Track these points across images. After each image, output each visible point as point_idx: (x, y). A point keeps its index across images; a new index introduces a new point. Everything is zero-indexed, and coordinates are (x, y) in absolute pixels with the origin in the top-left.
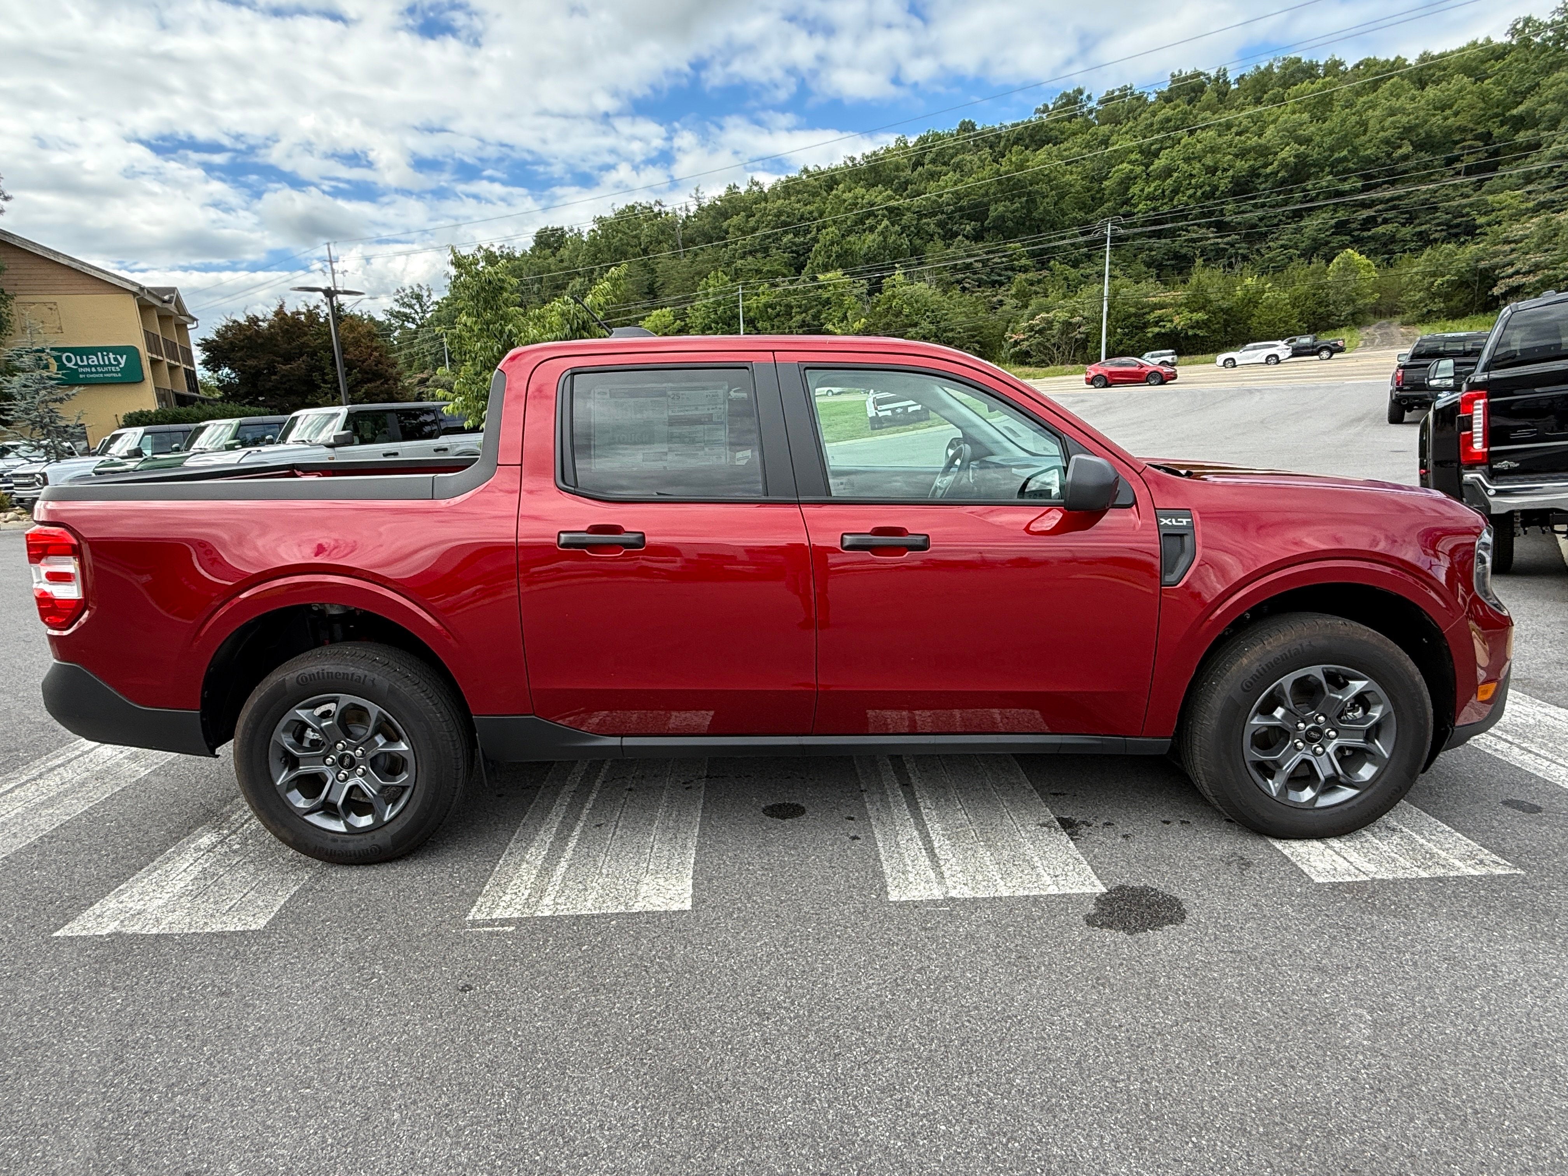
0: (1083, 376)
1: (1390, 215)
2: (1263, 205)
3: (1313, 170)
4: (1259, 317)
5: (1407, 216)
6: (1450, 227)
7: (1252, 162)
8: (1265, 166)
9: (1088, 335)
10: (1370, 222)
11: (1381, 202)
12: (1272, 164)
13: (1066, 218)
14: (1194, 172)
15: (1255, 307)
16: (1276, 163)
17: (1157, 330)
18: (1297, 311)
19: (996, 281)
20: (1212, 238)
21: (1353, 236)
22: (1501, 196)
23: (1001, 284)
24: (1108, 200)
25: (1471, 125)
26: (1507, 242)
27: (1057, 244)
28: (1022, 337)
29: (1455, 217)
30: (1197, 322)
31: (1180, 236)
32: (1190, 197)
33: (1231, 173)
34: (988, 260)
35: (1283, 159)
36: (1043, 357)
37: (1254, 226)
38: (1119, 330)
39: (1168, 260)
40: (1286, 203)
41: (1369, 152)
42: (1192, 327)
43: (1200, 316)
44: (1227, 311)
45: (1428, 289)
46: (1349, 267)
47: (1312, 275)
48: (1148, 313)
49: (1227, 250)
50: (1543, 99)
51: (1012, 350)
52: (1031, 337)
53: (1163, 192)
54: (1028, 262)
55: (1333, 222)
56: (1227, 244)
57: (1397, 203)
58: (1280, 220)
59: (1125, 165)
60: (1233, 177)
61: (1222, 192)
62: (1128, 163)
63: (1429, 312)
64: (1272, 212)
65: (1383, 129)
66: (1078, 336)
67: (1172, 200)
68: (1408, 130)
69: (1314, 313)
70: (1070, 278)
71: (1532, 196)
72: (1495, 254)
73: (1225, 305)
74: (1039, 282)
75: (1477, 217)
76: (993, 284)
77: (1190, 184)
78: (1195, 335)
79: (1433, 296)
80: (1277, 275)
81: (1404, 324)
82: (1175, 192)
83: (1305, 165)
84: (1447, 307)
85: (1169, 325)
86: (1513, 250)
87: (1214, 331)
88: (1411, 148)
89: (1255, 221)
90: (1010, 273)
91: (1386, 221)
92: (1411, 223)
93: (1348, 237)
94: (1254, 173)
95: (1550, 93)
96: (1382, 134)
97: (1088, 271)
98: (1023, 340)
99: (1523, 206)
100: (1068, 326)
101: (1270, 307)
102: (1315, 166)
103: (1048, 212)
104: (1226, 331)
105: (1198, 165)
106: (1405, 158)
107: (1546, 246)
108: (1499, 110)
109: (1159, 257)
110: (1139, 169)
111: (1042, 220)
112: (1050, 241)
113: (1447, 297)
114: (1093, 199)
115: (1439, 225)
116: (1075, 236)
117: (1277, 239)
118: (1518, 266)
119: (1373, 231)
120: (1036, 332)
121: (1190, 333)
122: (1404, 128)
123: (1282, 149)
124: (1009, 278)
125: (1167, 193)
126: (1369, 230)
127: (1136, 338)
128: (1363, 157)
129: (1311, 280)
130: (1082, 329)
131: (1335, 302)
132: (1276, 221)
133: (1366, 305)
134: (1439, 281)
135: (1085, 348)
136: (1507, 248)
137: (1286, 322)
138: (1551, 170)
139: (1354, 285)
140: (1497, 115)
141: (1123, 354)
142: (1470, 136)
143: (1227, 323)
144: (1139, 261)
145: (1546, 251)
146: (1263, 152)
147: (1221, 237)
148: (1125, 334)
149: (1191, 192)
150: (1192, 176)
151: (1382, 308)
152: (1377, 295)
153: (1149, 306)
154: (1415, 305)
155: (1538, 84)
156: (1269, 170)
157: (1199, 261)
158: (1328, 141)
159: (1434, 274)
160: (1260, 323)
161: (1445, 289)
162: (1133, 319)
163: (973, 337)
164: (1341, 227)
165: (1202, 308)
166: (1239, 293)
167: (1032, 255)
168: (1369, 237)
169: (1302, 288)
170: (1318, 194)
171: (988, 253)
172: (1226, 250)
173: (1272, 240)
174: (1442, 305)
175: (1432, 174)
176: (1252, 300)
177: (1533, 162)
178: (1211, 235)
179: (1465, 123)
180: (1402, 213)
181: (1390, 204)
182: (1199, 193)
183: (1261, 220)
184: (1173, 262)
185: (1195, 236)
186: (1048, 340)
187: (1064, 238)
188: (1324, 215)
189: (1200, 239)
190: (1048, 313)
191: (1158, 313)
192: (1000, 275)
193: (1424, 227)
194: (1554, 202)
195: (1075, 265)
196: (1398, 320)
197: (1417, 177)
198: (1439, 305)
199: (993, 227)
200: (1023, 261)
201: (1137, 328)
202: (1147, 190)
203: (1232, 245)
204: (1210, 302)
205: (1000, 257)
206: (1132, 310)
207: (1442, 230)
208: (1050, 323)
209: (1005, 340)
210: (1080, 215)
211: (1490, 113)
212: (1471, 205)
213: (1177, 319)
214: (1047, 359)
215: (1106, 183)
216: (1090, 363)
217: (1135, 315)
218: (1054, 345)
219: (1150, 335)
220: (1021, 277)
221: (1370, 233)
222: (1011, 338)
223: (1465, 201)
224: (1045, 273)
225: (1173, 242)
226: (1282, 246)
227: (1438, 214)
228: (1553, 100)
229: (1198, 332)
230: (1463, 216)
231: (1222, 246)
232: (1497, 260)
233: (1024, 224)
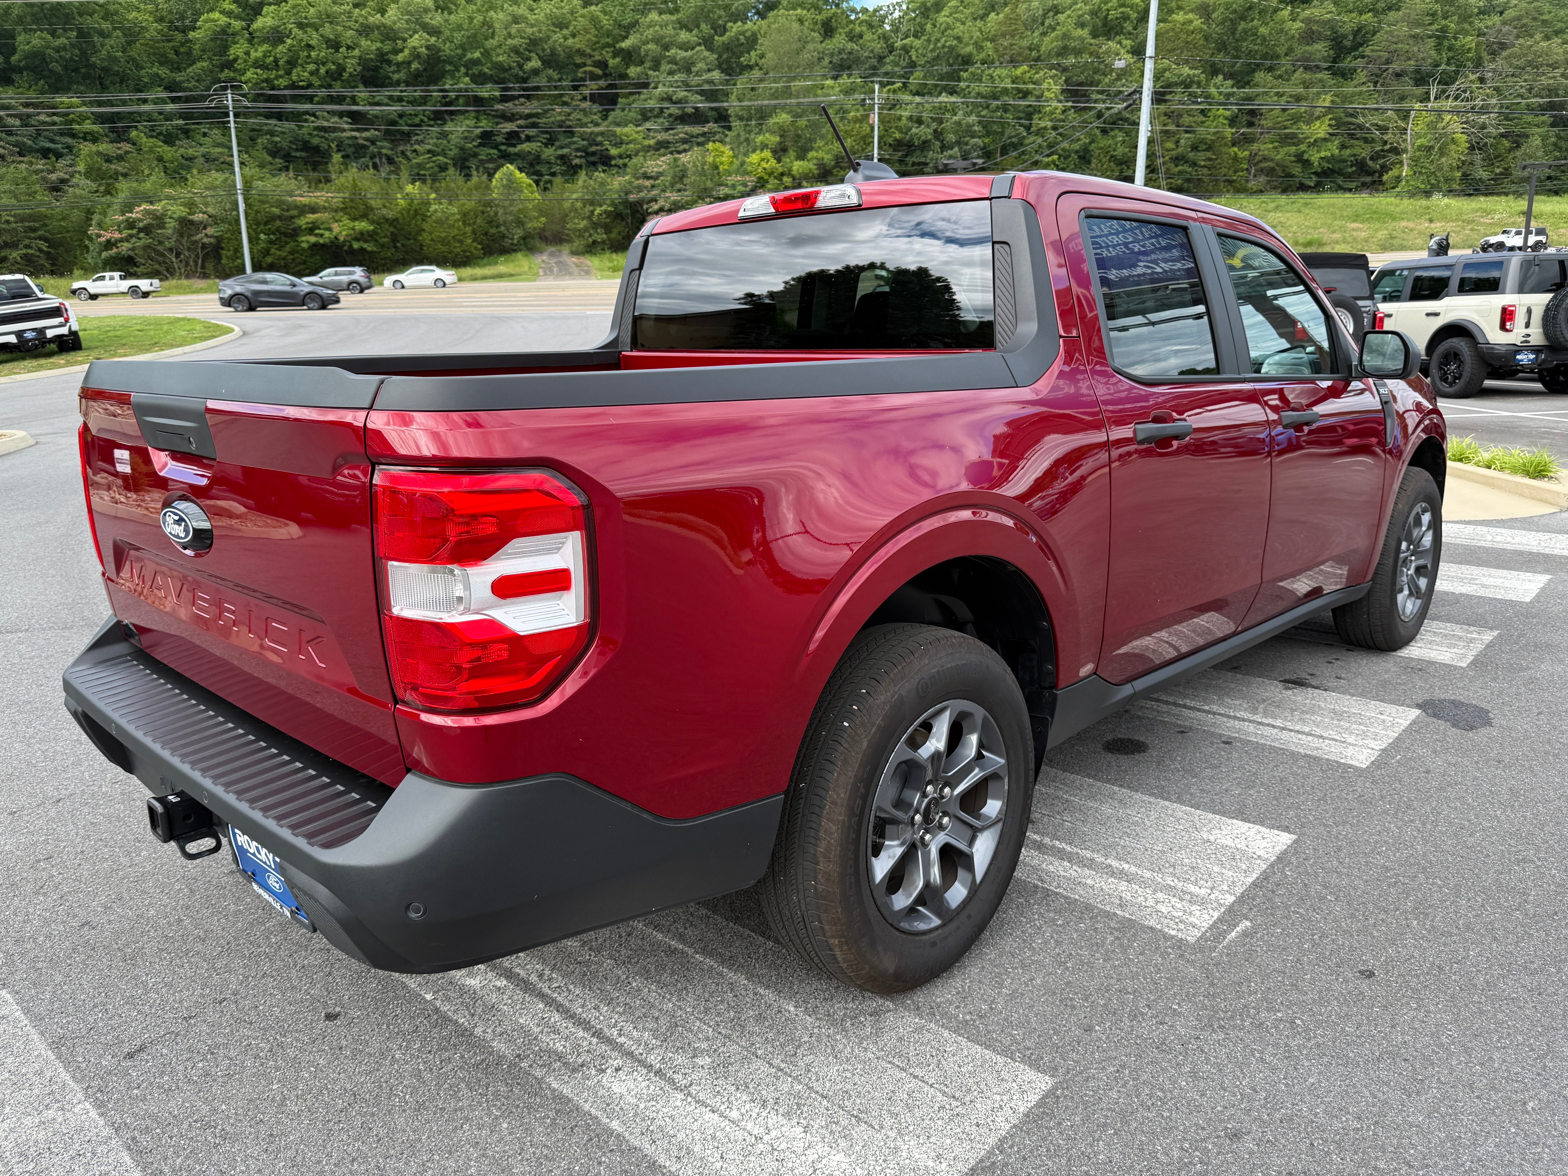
0: (216, 296)
1: (532, 132)
2: (400, 100)
3: (448, 68)
4: (431, 233)
5: (548, 136)
6: (587, 154)
7: (379, 45)
8: (397, 52)
9: (219, 239)
10: (513, 137)
11: (521, 118)
12: (402, 51)
13: (143, 72)
14: (312, 43)
15: (423, 220)
16: (407, 52)
17: (313, 239)
18: (468, 229)
19: (49, 150)
20: (347, 131)
21: (500, 150)
22: (626, 130)
23: (59, 156)
24: (200, 59)
25: (588, 51)
26: (646, 177)
27: (134, 108)
28: (117, 235)
29: (591, 145)
30: (362, 233)
31: (306, 121)
32: (312, 73)
33: (356, 52)
34: (29, 116)
35: (414, 48)
36: (157, 266)
37: (394, 123)
38: (262, 236)
39: (297, 150)
40: (424, 101)
41: (501, 58)
42: (357, 239)
43: (363, 225)
44: (393, 222)
45: (589, 218)
46: (511, 185)
47: (476, 189)
48: (298, 217)
49: (368, 147)
50: (644, 38)
51: (104, 254)
52: (131, 236)
53: (276, 61)
54: (96, 128)
55: (479, 131)
56: (366, 139)
57: (535, 120)
58: (422, 121)
59: (216, 15)
60: (360, 58)
61: (351, 75)
62: (221, 12)
63: (594, 242)
64: (409, 109)
65: (510, 35)
66: (206, 240)
67: (288, 73)
68: (534, 43)
69: (486, 234)
70: (166, 158)
71: (651, 134)
72: (640, 189)
73: (390, 215)
74: (120, 158)
75: (609, 147)
76: (45, 153)
77: (309, 56)
78: (362, 249)
79: (595, 225)
80: (438, 184)
81: (574, 253)
82: (292, 63)
83: (438, 60)
84: (609, 239)
85: (327, 234)
86: (653, 186)
87: (383, 246)
88: (540, 63)
89: (394, 116)
90: (69, 140)
91: (528, 139)
92: (552, 145)
93: (495, 151)
94: (382, 58)
95: (649, 33)
96: (509, 41)
97: (190, 151)
98: (121, 240)
99: (646, 142)
100: (186, 225)
101: (439, 222)
102: (450, 63)
103: (116, 60)
104: (395, 247)
105: (315, 35)
106: (536, 72)
107: (678, 186)
108: (609, 40)
109: (284, 144)
110: (237, 24)
111: (105, 70)
112: (124, 103)
113: (608, 229)
114: (177, 53)
115: (577, 150)
116: (163, 101)
117: (422, 142)
118: (661, 203)
119: (519, 147)
120: (140, 230)
121: (356, 246)
122: (530, 39)
123: (411, 37)
124: (70, 148)
125: (281, 63)
126: (514, 146)
127: (288, 248)
128: (496, 63)
129: (476, 196)
130: (210, 231)
131: (505, 223)
132: (417, 120)
133: (535, 229)
134: (598, 211)
135: (219, 258)
136: (648, 183)
137: (461, 241)
138: (662, 110)
139: (521, 206)
140: (608, 45)
141: (271, 268)
142: (589, 62)
143: (394, 239)
144: (259, 147)
145: (679, 191)
146: (389, 34)
147: (358, 130)
148: (271, 242)
149: (312, 67)
150: (309, 47)
151: (547, 234)
152: (543, 219)
153: (296, 207)
154: (580, 233)
155: (637, 22)
156: (400, 57)
157: (337, 157)
158: (458, 37)
159: (592, 203)
160: (432, 240)
161: (604, 219)
162: (278, 223)
163: (34, 230)
164: (486, 137)
165: (364, 216)
166: (402, 202)
167: (101, 119)
168: (515, 154)
169: (470, 204)
170: (457, 97)
171: (26, 105)
172: (364, 146)
173: (419, 142)
174: (605, 236)
175: (561, 95)
176: (418, 212)
177: (646, 100)
178: (346, 126)
179: (582, 46)
180: (542, 132)
181: (530, 120)
182: (322, 71)
183: (401, 116)
184: (304, 154)
185: (326, 124)
186: (161, 243)
187: (145, 101)
188: (468, 122)
189: (334, 130)
190: (152, 203)
191: (311, 217)
192: (52, 141)
193: (565, 151)
194: (669, 143)
195: (169, 139)
196: (566, 248)
197: (550, 95)
198: (600, 236)
199: (26, 68)
200: (88, 126)
201: (285, 234)
202: (254, 55)
203: (373, 143)
204: (372, 209)
205: (48, 115)
206: (276, 211)
207: (581, 157)
208: (159, 220)
209: (90, 239)
210: (164, 72)
211: (603, 41)
212: (602, 134)
213: (336, 228)
214: (162, 269)
215: (192, 35)
216: (227, 276)
217: (280, 218)
218: (171, 250)
219: (305, 245)
220: (86, 148)
221: (516, 150)
222: (99, 236)
223: (597, 129)
224: (126, 147)
225: (300, 127)
226: (429, 152)
227: (575, 139)
228: (652, 40)
229: (365, 246)
230: (597, 145)
231: (361, 141)
232: (642, 194)
233: (76, 70)
